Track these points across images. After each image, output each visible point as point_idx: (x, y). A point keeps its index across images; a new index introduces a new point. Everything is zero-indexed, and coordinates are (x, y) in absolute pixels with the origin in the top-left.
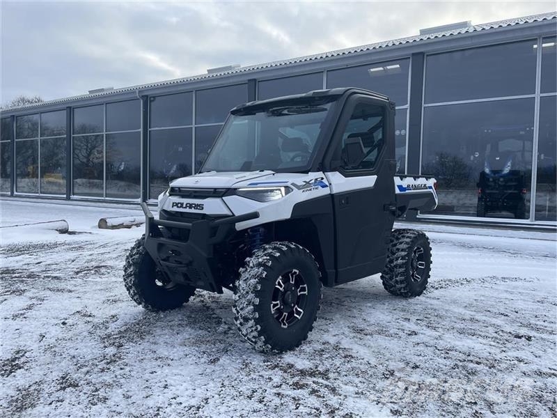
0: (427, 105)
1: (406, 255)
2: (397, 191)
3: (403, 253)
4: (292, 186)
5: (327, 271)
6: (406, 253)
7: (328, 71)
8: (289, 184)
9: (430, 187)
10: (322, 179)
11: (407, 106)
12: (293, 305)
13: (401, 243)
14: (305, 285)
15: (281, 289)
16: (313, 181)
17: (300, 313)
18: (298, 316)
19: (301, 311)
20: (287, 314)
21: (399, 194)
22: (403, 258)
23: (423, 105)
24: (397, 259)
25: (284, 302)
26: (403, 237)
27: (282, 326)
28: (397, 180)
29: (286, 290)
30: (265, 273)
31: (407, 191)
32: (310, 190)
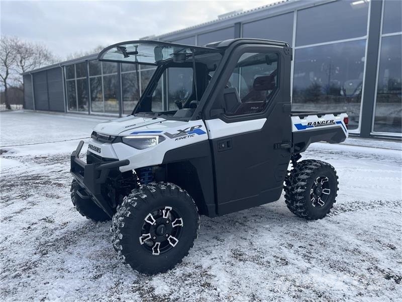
0: (384, 35)
1: (305, 185)
2: (295, 129)
3: (303, 183)
4: (165, 136)
5: (207, 204)
6: (306, 183)
7: (298, 11)
8: (162, 134)
9: (340, 122)
10: (200, 126)
11: (367, 37)
12: (167, 235)
13: (302, 174)
14: (181, 219)
15: (152, 224)
16: (189, 130)
17: (174, 242)
18: (172, 245)
19: (176, 240)
20: (159, 243)
21: (296, 133)
22: (302, 187)
23: (382, 35)
24: (297, 188)
25: (157, 234)
26: (306, 168)
27: (153, 253)
28: (295, 120)
29: (158, 224)
30: (130, 213)
31: (307, 129)
32: (185, 138)
